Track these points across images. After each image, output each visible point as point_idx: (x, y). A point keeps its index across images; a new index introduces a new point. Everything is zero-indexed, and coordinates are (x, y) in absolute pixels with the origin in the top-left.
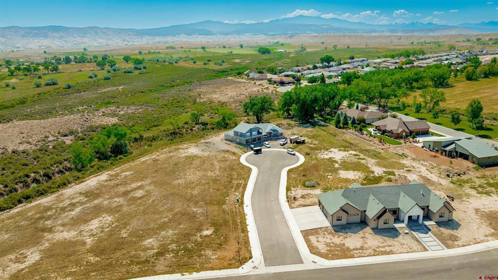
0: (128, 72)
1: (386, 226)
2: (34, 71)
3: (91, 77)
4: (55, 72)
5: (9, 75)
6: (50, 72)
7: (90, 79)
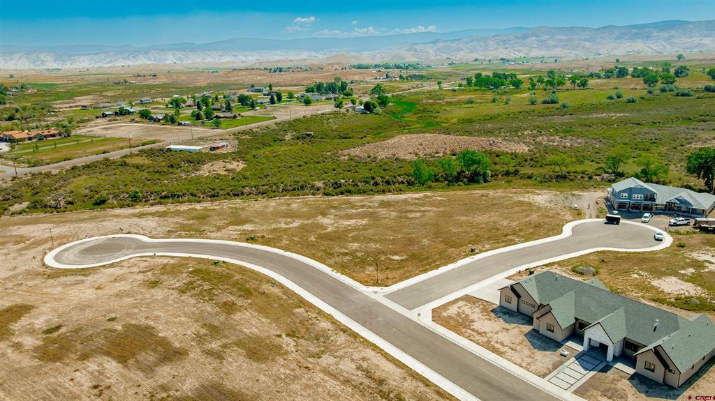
0: (683, 95)
1: (549, 334)
2: (558, 85)
3: (611, 98)
4: (582, 88)
5: (529, 89)
6: (576, 87)
7: (610, 101)
